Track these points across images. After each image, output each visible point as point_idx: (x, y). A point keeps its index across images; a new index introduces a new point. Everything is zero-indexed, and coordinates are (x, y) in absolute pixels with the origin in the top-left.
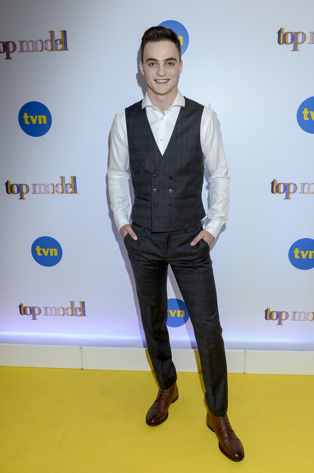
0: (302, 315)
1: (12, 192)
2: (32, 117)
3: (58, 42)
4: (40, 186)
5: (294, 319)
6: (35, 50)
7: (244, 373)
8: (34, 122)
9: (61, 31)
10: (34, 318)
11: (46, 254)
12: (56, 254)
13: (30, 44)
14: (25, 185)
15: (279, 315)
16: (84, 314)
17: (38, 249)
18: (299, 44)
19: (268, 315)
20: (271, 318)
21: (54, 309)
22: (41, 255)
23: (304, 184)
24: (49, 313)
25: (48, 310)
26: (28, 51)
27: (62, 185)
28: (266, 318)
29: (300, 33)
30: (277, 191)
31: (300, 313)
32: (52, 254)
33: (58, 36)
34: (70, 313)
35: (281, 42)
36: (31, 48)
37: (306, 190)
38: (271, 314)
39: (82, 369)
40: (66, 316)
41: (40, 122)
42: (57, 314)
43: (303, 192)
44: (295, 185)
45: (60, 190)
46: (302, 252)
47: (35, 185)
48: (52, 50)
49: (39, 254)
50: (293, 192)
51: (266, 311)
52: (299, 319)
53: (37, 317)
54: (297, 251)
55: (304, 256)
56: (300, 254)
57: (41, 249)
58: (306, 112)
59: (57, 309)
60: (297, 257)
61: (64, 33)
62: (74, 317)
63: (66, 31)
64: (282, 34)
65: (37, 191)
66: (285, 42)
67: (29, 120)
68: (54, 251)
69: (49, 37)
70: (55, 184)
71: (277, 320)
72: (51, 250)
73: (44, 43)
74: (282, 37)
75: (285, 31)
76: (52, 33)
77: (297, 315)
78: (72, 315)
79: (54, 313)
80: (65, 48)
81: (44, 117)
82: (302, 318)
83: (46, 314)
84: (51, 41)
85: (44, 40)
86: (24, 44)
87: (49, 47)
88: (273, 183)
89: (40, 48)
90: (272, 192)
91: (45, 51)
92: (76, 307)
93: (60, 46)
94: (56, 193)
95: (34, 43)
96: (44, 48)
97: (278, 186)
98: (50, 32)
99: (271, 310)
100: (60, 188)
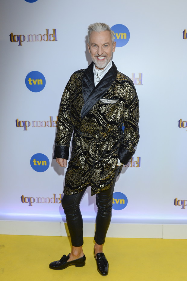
1: (20, 126)
2: (33, 80)
3: (51, 36)
4: (37, 122)
6: (37, 40)
7: (162, 238)
8: (35, 83)
9: (53, 30)
10: (30, 205)
11: (39, 164)
12: (46, 164)
13: (34, 36)
14: (28, 121)
15: (183, 202)
17: (35, 161)
19: (176, 202)
20: (178, 204)
21: (43, 199)
22: (36, 165)
24: (40, 201)
25: (40, 199)
26: (33, 41)
27: (51, 121)
28: (175, 204)
30: (182, 126)
32: (43, 164)
33: (51, 32)
34: (53, 201)
35: (185, 38)
36: (34, 39)
38: (178, 202)
39: (61, 236)
40: (50, 203)
41: (39, 84)
42: (45, 202)
45: (50, 125)
47: (34, 122)
49: (35, 164)
51: (175, 200)
53: (32, 204)
59: (45, 199)
61: (55, 31)
62: (56, 204)
63: (56, 29)
64: (185, 33)
65: (35, 125)
67: (32, 82)
68: (44, 163)
69: (45, 33)
70: (46, 121)
71: (182, 206)
72: (43, 162)
73: (42, 36)
74: (185, 35)
76: (48, 30)
78: (54, 202)
79: (43, 201)
80: (55, 39)
81: (41, 80)
83: (38, 202)
84: (47, 35)
85: (42, 35)
86: (31, 37)
87: (46, 39)
88: (179, 121)
89: (40, 39)
90: (179, 126)
91: (43, 41)
92: (57, 197)
93: (52, 38)
94: (47, 127)
95: (37, 36)
96: (42, 39)
97: (182, 123)
98: (46, 30)
99: (178, 199)
100: (49, 124)
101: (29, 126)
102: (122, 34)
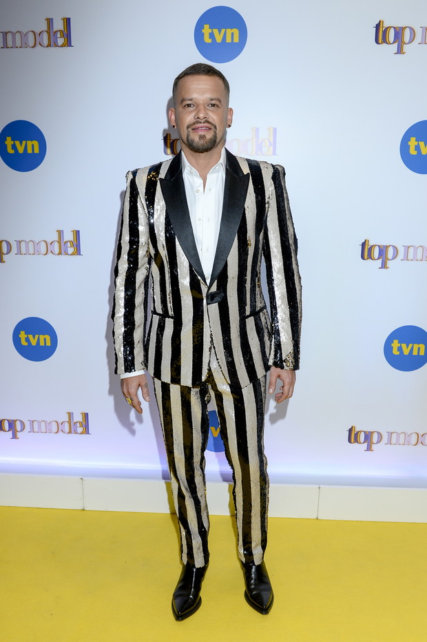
0: (402, 436)
2: (17, 143)
3: (59, 35)
4: (27, 243)
5: (390, 442)
6: (24, 45)
7: (317, 518)
8: (21, 150)
9: (63, 19)
10: (14, 436)
11: (34, 343)
12: (48, 344)
13: (18, 36)
14: (6, 241)
15: (368, 436)
16: (86, 431)
17: (23, 335)
18: (405, 43)
19: (353, 436)
20: (356, 441)
21: (43, 424)
22: (26, 344)
23: (408, 247)
24: (36, 429)
25: (36, 424)
26: (14, 46)
27: (59, 242)
28: (350, 441)
29: (408, 29)
30: (370, 257)
31: (398, 434)
32: (42, 344)
33: (59, 25)
34: (67, 429)
35: (380, 41)
36: (18, 43)
37: (411, 256)
38: (356, 435)
39: (84, 510)
41: (30, 151)
42: (48, 431)
43: (406, 258)
44: (395, 249)
45: (57, 251)
46: (404, 346)
47: (20, 242)
48: (49, 45)
49: (24, 343)
50: (393, 259)
51: (350, 430)
52: (398, 443)
53: (19, 435)
54: (395, 344)
55: (406, 352)
56: (400, 349)
57: (26, 336)
58: (413, 142)
59: (48, 424)
60: (396, 352)
61: (67, 21)
62: (73, 436)
63: (69, 19)
64: (381, 28)
65: (23, 251)
66: (385, 41)
67: (14, 147)
68: (45, 339)
69: (45, 27)
70: (49, 241)
71: (366, 444)
72: (42, 337)
73: (37, 36)
74: (381, 34)
75: (386, 25)
76: (50, 21)
77: (394, 436)
78: (70, 432)
79: (43, 429)
80: (68, 43)
81: (36, 143)
82: (402, 441)
83: (32, 431)
84: (48, 32)
85: (38, 31)
86: (9, 36)
87: (46, 42)
88: (363, 245)
89: (31, 43)
90: (363, 257)
91: (38, 47)
92: (75, 420)
93: (61, 41)
94: (50, 254)
95: (24, 36)
96: (37, 43)
97: (370, 250)
98: (47, 19)
99: (357, 430)
100: (56, 248)
101: (7, 253)
102: (229, 31)
